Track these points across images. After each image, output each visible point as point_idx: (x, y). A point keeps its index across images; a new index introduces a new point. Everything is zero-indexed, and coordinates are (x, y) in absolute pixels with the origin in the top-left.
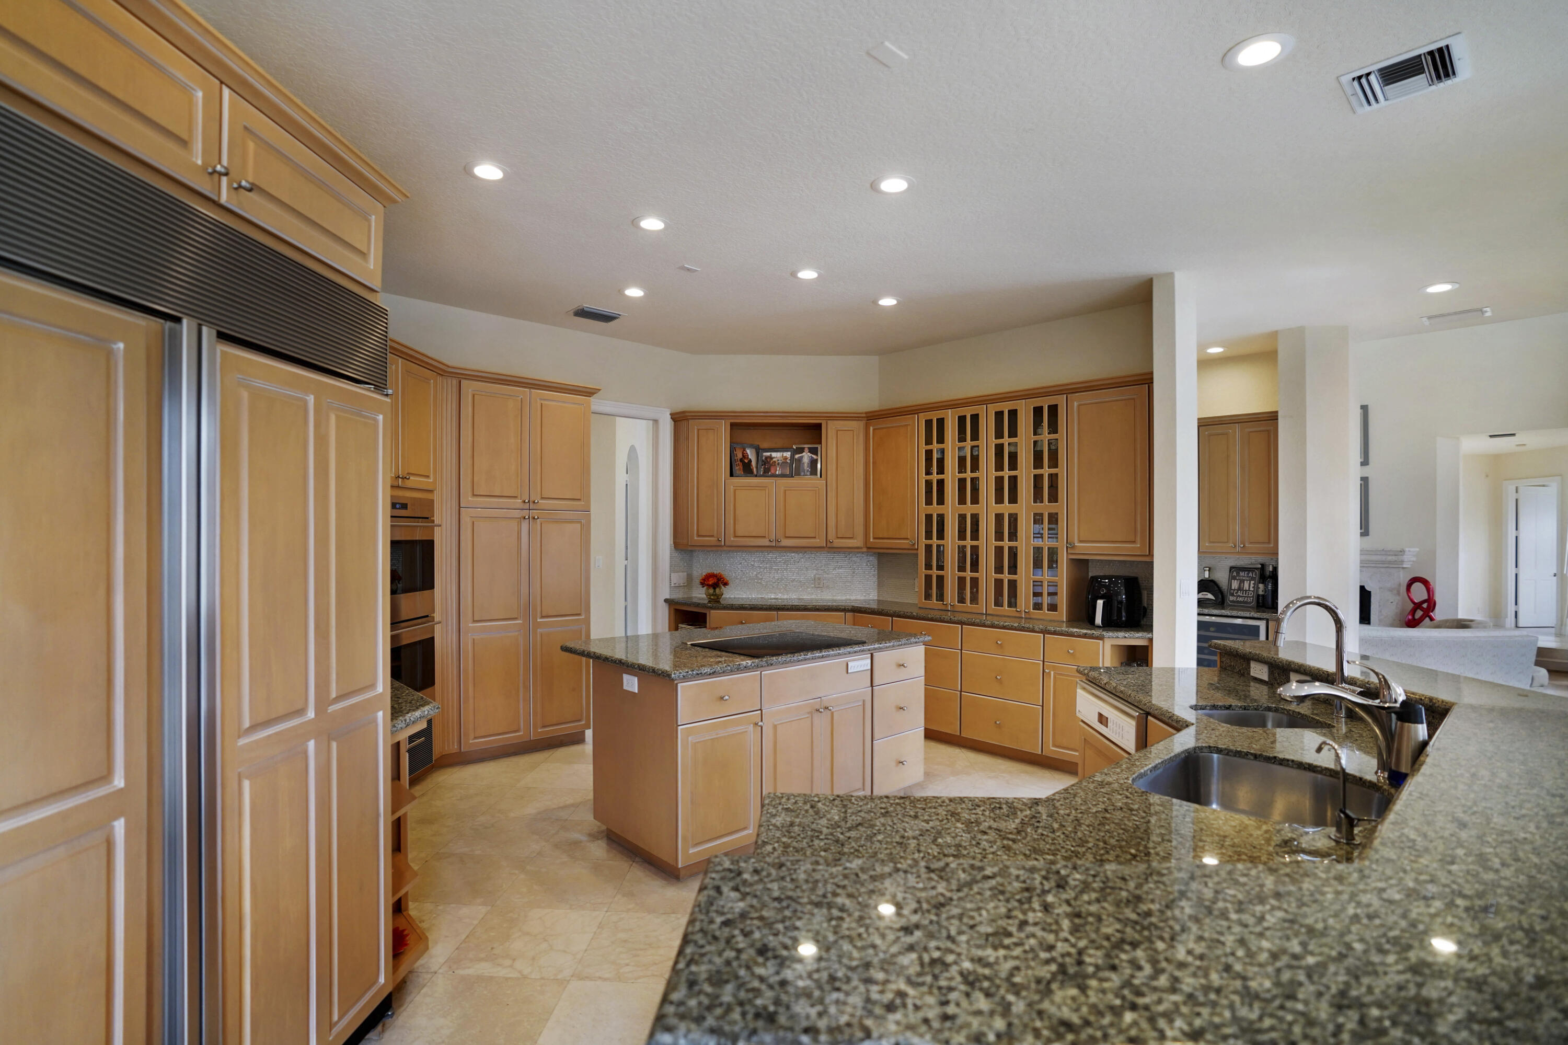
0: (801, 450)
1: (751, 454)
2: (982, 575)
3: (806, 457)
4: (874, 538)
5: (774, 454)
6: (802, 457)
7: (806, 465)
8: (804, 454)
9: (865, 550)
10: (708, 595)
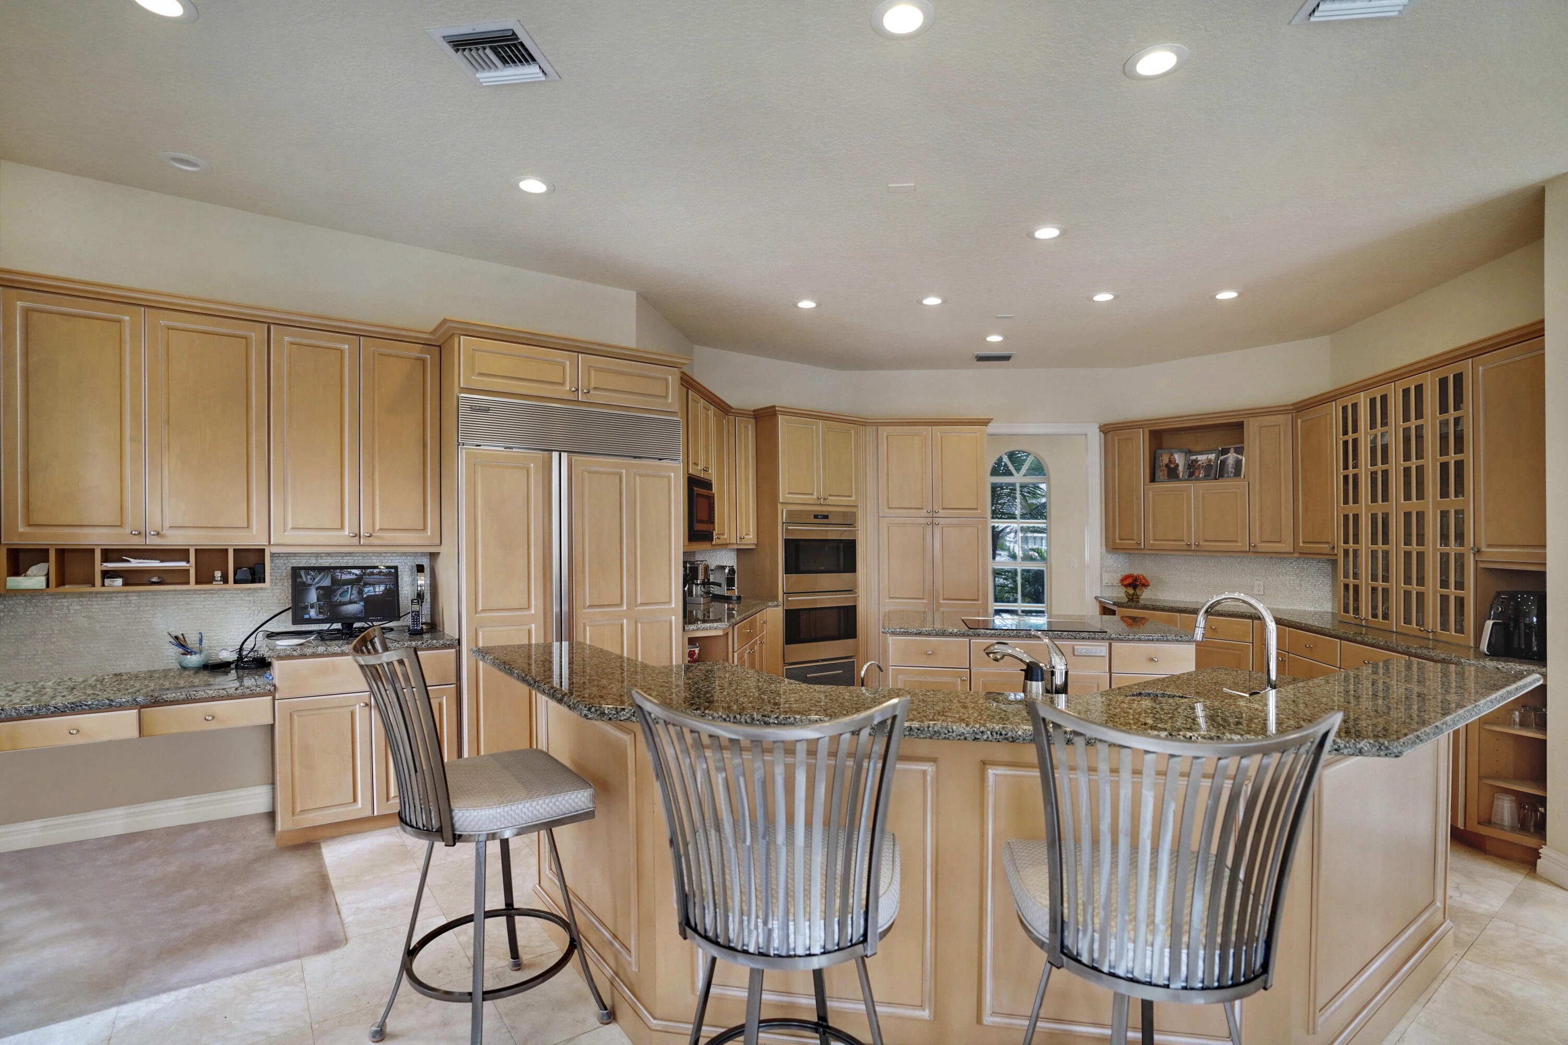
0: (1225, 451)
1: (1179, 458)
2: (1392, 585)
3: (1231, 457)
4: (1304, 542)
5: (1200, 457)
6: (1227, 458)
7: (1230, 466)
8: (1229, 454)
9: (1296, 555)
10: (1128, 594)
